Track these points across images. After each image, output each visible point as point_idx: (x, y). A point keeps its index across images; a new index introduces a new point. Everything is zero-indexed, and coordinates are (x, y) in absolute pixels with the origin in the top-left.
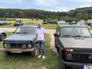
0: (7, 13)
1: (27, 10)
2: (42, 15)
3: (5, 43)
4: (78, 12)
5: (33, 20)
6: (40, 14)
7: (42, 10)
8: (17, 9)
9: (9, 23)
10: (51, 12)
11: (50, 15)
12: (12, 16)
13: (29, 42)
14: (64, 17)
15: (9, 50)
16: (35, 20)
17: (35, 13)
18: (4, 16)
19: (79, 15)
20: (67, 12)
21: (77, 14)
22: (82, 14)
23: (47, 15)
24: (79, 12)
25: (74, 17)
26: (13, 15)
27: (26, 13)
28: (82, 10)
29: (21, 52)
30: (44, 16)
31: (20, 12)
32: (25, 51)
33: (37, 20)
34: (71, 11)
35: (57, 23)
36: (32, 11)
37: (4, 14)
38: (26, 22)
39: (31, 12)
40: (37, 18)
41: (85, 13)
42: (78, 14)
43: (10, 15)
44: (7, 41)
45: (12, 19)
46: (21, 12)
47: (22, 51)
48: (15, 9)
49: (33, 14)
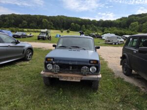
0: (24, 21)
1: (54, 17)
2: (77, 24)
3: (48, 63)
4: (133, 21)
5: (62, 32)
6: (73, 24)
7: (76, 18)
8: (39, 15)
9: (29, 35)
10: (89, 20)
11: (88, 25)
12: (31, 26)
13: (92, 62)
14: (110, 28)
15: (57, 75)
16: (65, 32)
17: (65, 21)
18: (20, 25)
19: (135, 26)
20: (114, 21)
21: (131, 24)
22: (139, 24)
23: (84, 26)
24: (135, 21)
25: (127, 28)
26: (34, 24)
27: (52, 21)
28: (139, 18)
29: (79, 81)
30: (79, 26)
31: (43, 20)
32: (86, 79)
33: (68, 32)
34: (121, 19)
35: (101, 37)
36: (61, 18)
37: (21, 22)
38: (55, 35)
39: (60, 20)
40: (69, 30)
41: (144, 23)
42: (133, 23)
43: (28, 24)
44: (52, 60)
45: (32, 30)
46: (46, 20)
47: (81, 78)
48: (36, 16)
49: (63, 23)
